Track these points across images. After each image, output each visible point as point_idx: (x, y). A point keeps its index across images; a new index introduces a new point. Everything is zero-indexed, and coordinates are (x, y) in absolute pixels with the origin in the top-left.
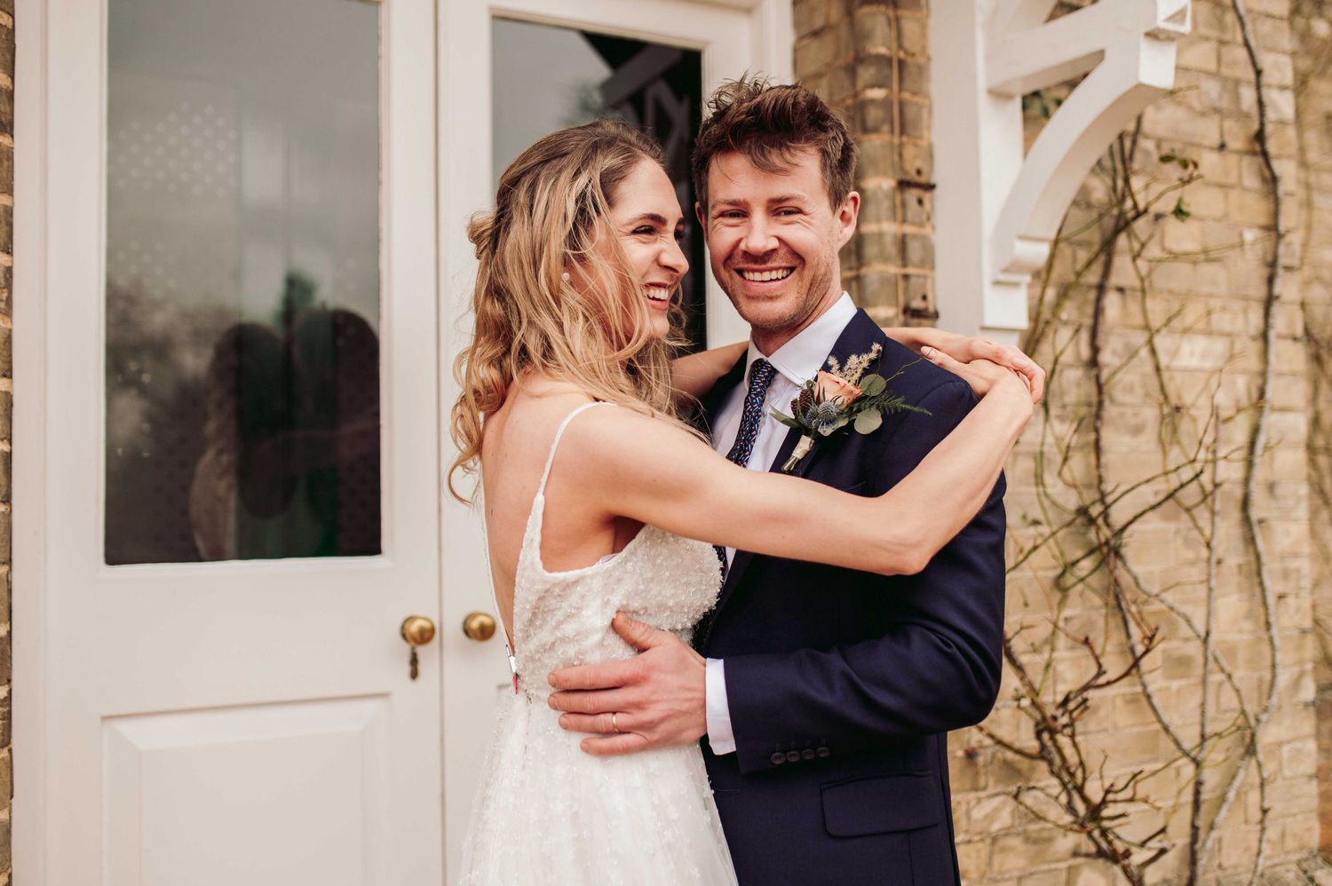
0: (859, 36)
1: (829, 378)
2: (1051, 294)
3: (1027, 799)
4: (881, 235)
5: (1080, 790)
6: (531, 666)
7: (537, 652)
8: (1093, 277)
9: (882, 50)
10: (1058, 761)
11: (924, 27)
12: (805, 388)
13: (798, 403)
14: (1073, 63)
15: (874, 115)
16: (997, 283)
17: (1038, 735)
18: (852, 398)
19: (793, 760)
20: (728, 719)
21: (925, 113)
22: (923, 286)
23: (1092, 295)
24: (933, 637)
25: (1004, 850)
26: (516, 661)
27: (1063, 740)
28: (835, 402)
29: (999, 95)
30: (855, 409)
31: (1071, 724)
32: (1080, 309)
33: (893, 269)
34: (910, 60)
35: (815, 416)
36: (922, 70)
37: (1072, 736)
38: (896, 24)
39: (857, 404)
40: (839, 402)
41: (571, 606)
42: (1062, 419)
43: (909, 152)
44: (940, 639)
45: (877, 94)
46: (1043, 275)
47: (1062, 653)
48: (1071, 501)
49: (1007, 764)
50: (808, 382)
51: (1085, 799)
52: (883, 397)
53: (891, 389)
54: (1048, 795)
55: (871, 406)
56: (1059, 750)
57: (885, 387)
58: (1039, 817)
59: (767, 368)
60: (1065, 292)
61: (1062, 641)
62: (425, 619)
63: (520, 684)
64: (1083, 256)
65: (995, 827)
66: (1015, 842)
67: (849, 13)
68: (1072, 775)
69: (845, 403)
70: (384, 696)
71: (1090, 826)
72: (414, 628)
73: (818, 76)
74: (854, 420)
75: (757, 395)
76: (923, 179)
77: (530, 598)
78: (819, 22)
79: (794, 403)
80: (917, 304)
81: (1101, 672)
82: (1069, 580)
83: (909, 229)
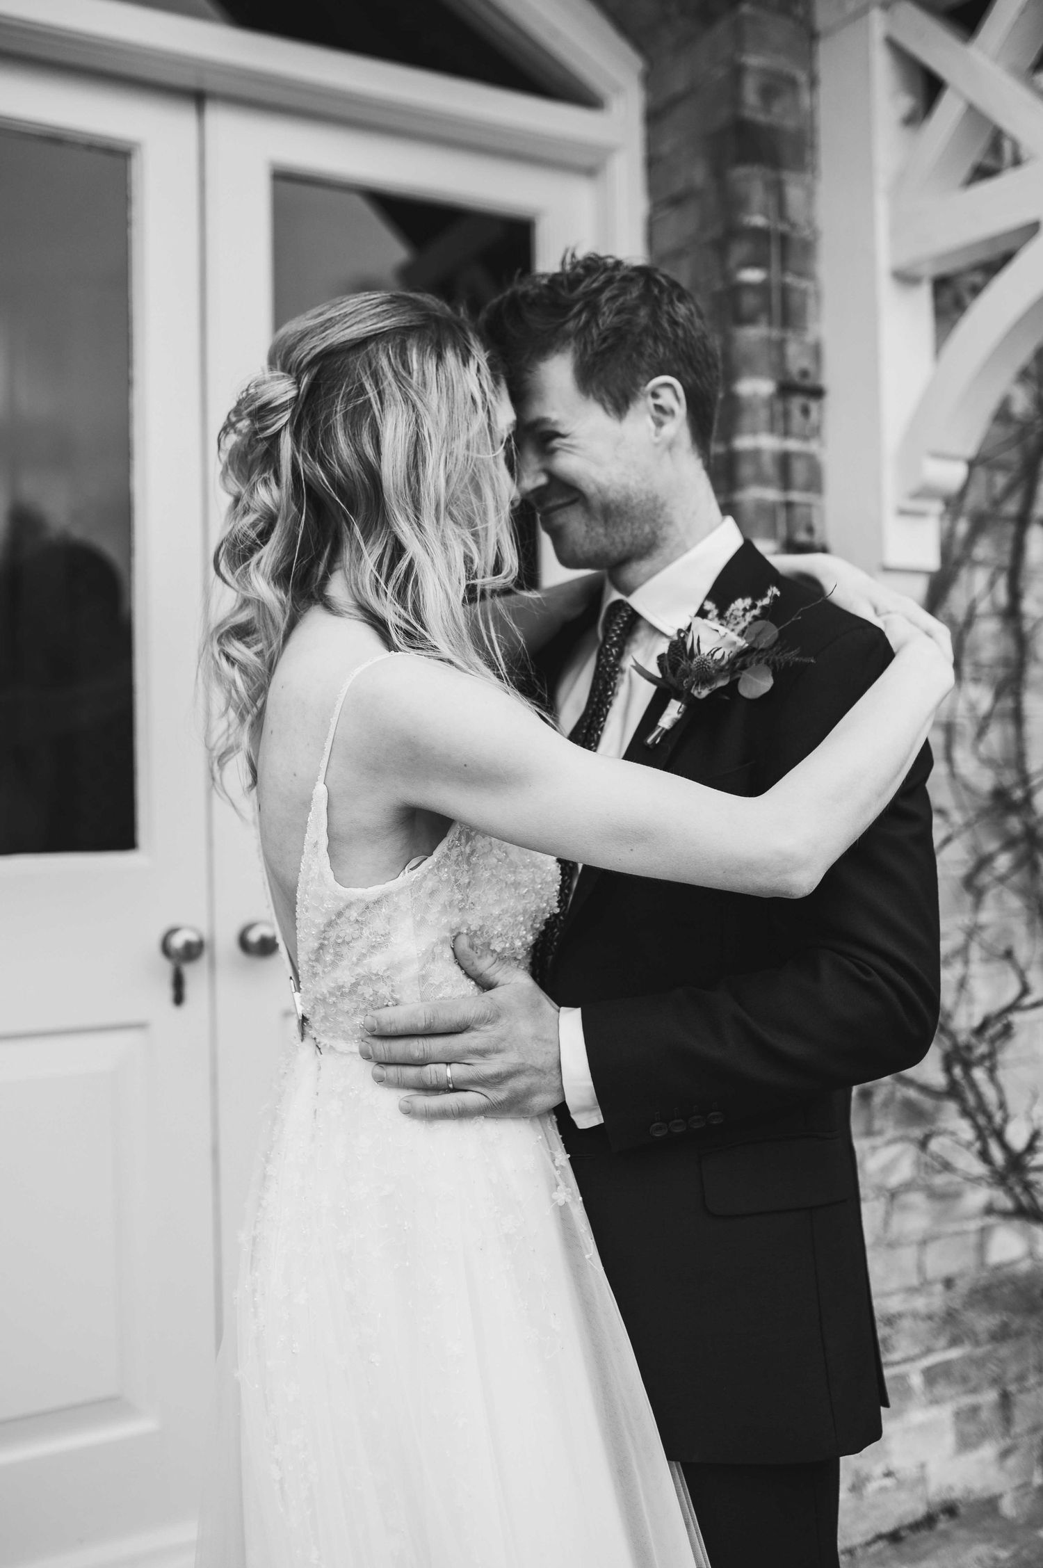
0: (731, 203)
1: (706, 625)
2: (962, 527)
3: (935, 1145)
4: (756, 453)
5: (999, 1135)
6: (321, 1011)
7: (331, 994)
8: (1012, 507)
9: (758, 220)
10: (971, 1099)
11: (810, 194)
12: (676, 638)
13: (666, 657)
14: (992, 241)
15: (749, 302)
16: (903, 512)
17: (948, 1069)
18: (734, 650)
19: (678, 1130)
20: (590, 1083)
21: (811, 303)
22: (809, 516)
23: (1010, 529)
24: (847, 962)
25: (905, 1208)
26: (303, 1001)
27: (979, 1074)
28: (713, 655)
29: (905, 278)
30: (738, 665)
31: (991, 1055)
32: (998, 546)
33: (771, 495)
34: (795, 235)
35: (686, 674)
36: (809, 248)
37: (992, 1071)
38: (777, 190)
39: (741, 660)
40: (718, 655)
41: (375, 934)
42: (976, 680)
43: (792, 349)
44: (856, 964)
45: (752, 275)
46: (954, 503)
47: (977, 968)
48: (985, 781)
49: (909, 1105)
50: (680, 631)
51: (1005, 1146)
52: (775, 649)
53: (784, 640)
54: (958, 1142)
55: (758, 661)
56: (973, 1085)
57: (777, 636)
58: (947, 1167)
59: (626, 611)
60: (980, 524)
61: (975, 952)
62: (193, 929)
63: (307, 1029)
64: (1001, 480)
65: (894, 1180)
66: (917, 1199)
67: (718, 173)
68: (990, 1117)
69: (726, 657)
70: (140, 1026)
71: (1012, 1180)
72: (178, 942)
73: (678, 254)
74: (738, 680)
75: (613, 645)
76: (808, 383)
77: (317, 921)
78: (678, 185)
79: (661, 658)
80: (802, 537)
81: (1025, 990)
82: (985, 878)
83: (793, 445)
